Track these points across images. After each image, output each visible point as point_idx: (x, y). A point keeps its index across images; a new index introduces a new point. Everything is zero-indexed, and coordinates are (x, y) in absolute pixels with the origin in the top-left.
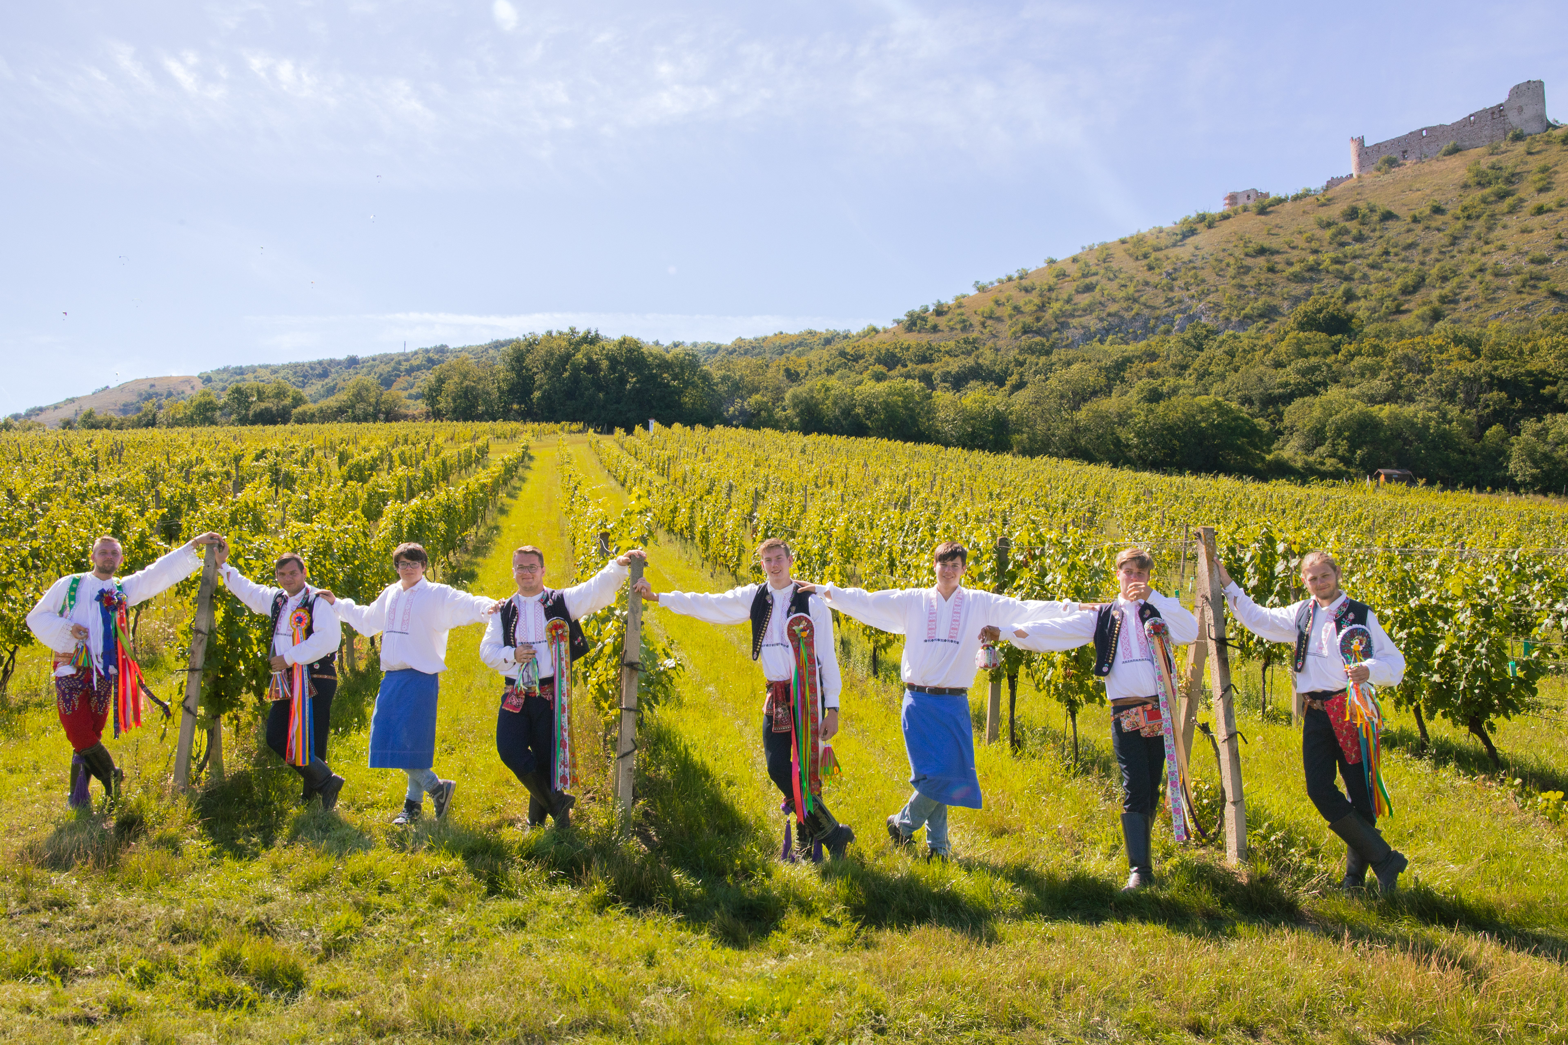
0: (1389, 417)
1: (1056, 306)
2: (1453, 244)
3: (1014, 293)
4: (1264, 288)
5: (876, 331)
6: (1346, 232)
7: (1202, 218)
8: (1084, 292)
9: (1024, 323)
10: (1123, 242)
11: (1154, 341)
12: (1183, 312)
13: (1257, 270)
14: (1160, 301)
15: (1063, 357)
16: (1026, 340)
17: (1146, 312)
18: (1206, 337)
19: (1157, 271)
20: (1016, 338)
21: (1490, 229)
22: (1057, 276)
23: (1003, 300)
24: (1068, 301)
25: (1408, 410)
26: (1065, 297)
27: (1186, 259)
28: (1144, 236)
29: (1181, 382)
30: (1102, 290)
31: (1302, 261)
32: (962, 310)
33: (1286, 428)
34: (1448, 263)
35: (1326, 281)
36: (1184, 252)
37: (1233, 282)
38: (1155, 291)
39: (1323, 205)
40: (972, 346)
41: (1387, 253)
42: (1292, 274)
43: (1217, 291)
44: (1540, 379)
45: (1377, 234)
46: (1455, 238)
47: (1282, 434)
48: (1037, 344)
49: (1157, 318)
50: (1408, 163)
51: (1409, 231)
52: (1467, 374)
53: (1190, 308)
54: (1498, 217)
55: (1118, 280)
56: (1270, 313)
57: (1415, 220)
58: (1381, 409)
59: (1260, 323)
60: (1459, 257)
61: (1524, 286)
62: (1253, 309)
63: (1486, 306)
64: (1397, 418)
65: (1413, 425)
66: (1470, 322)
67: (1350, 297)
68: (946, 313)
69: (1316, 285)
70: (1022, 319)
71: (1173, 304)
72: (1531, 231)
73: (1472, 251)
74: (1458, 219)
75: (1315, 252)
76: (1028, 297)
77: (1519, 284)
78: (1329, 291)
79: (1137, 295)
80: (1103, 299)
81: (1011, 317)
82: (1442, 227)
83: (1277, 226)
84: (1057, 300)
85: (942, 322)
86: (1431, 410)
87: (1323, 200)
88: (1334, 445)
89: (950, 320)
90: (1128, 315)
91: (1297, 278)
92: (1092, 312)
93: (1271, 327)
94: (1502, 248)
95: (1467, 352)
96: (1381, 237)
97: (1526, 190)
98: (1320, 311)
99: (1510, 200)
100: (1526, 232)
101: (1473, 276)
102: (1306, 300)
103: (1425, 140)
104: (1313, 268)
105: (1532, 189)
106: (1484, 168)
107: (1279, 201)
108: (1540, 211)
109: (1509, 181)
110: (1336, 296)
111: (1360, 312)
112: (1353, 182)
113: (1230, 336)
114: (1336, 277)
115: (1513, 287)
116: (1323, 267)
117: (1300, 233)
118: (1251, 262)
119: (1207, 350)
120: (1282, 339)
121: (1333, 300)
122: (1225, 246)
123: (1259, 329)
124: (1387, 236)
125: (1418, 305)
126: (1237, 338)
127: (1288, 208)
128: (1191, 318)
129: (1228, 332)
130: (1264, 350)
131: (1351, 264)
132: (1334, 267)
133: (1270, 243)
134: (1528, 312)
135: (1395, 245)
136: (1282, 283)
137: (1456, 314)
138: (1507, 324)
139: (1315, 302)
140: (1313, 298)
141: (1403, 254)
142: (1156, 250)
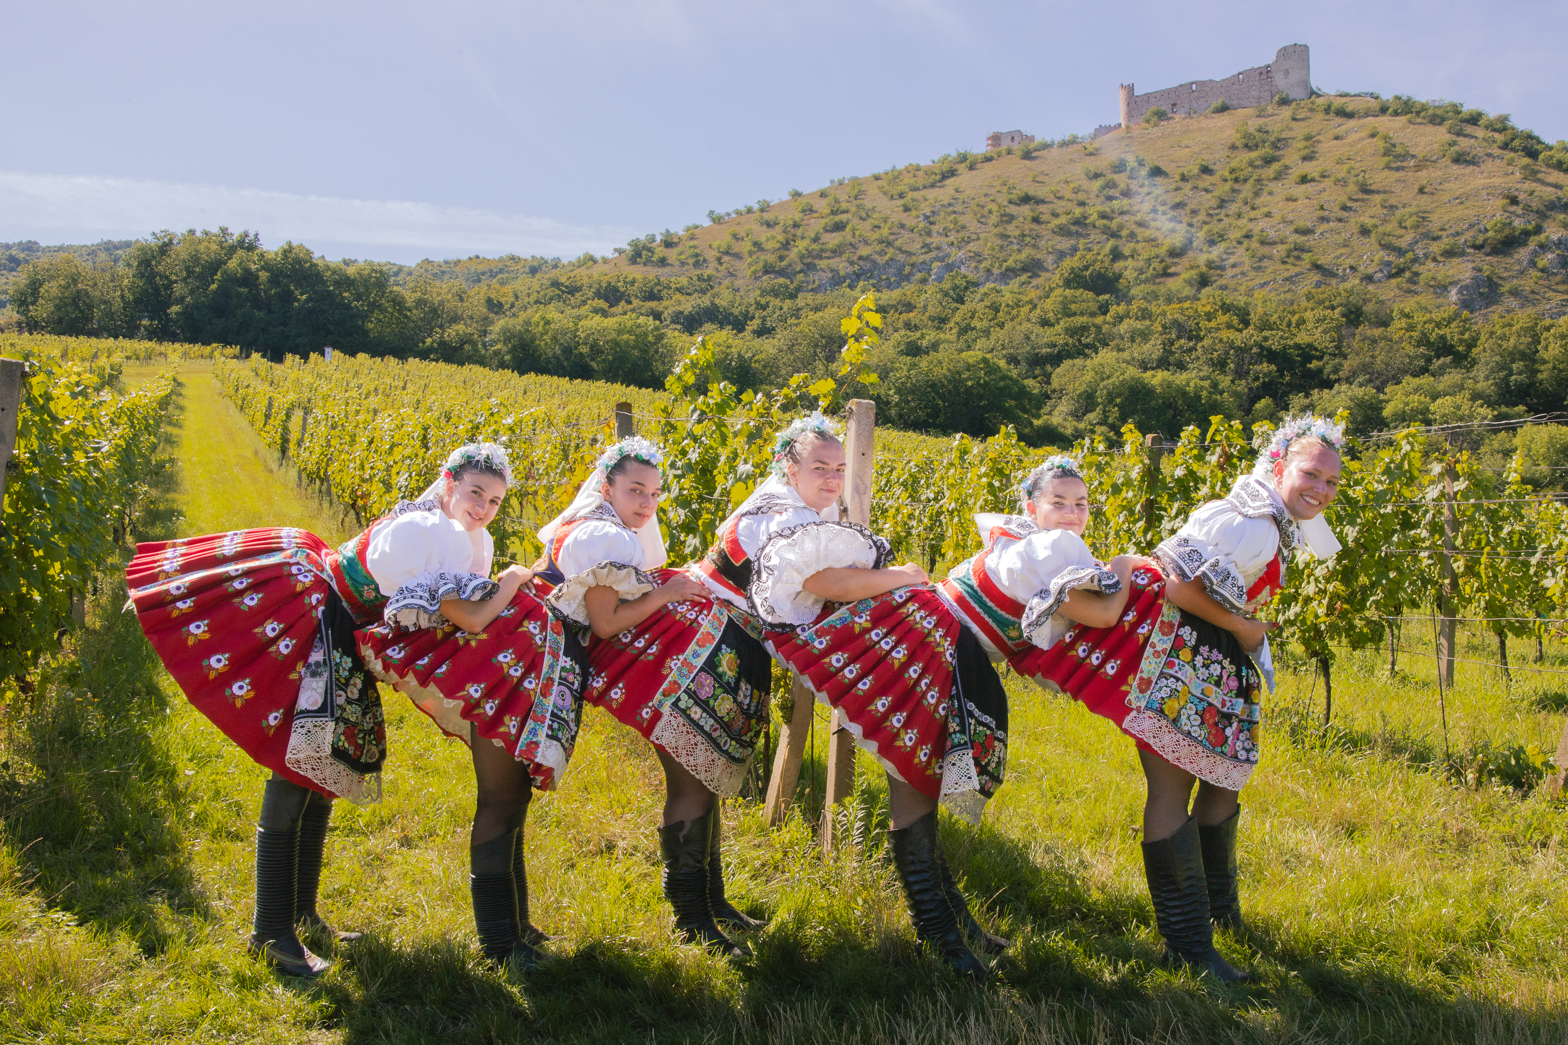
0: (1161, 385)
1: (802, 245)
2: (1220, 207)
3: (755, 227)
4: (1028, 239)
5: (592, 259)
6: (1112, 185)
7: (963, 158)
8: (832, 231)
9: (766, 262)
10: (877, 178)
11: (909, 289)
12: (941, 259)
13: (1021, 219)
14: (916, 247)
15: (810, 302)
16: (767, 281)
17: (901, 257)
18: (966, 288)
19: (914, 213)
20: (757, 278)
21: (1257, 194)
22: (803, 211)
23: (743, 234)
24: (816, 240)
25: (1180, 378)
26: (813, 235)
27: (946, 202)
28: (900, 173)
29: (942, 336)
30: (854, 230)
31: (1068, 213)
32: (695, 243)
33: (1054, 391)
34: (1217, 227)
35: (1092, 237)
36: (944, 194)
37: (996, 231)
38: (911, 235)
39: (1091, 154)
40: (707, 285)
41: (1154, 211)
42: (1058, 226)
43: (978, 239)
44: (1308, 353)
45: (1146, 190)
46: (1223, 201)
47: (1049, 397)
48: (780, 285)
49: (912, 264)
50: (1177, 117)
51: (1177, 189)
52: (1238, 343)
53: (948, 256)
54: (1265, 182)
55: (870, 221)
56: (1033, 268)
57: (1184, 178)
58: (1153, 376)
59: (1024, 277)
60: (1227, 221)
61: (1288, 256)
62: (1016, 261)
63: (1252, 274)
64: (1169, 386)
65: (1184, 394)
66: (1235, 290)
67: (1116, 255)
68: (676, 244)
69: (1082, 241)
70: (763, 257)
71: (930, 251)
72: (1296, 200)
73: (1239, 216)
74: (1226, 180)
75: (1082, 204)
76: (771, 233)
77: (1283, 254)
78: (1096, 248)
79: (891, 238)
80: (854, 241)
81: (751, 253)
82: (1211, 188)
83: (1042, 173)
84: (803, 238)
85: (672, 255)
86: (1202, 379)
87: (1090, 149)
88: (1104, 412)
89: (681, 253)
90: (881, 260)
91: (1063, 231)
92: (841, 254)
93: (1035, 282)
94: (1268, 215)
95: (1235, 321)
96: (1149, 194)
97: (1291, 157)
98: (1086, 268)
99: (1276, 166)
100: (1289, 199)
101: (1240, 243)
102: (1072, 255)
103: (1195, 94)
104: (1080, 222)
105: (1296, 157)
106: (1252, 130)
107: (1045, 146)
108: (1304, 180)
109: (1275, 146)
110: (1103, 253)
111: (1127, 274)
112: (1121, 132)
113: (992, 290)
114: (1103, 233)
115: (1278, 256)
116: (1088, 221)
117: (1067, 182)
118: (1015, 210)
119: (968, 303)
120: (1047, 295)
121: (1100, 257)
122: (989, 190)
123: (1022, 284)
124: (1156, 193)
125: (1185, 271)
126: (998, 291)
127: (1055, 154)
128: (949, 268)
129: (990, 285)
130: (1029, 306)
131: (1118, 220)
132: (1101, 222)
133: (1035, 191)
134: (1292, 283)
135: (1163, 204)
136: (1046, 235)
137: (1223, 281)
138: (1272, 295)
139: (1082, 258)
140: (1079, 254)
141: (1171, 213)
142: (913, 190)
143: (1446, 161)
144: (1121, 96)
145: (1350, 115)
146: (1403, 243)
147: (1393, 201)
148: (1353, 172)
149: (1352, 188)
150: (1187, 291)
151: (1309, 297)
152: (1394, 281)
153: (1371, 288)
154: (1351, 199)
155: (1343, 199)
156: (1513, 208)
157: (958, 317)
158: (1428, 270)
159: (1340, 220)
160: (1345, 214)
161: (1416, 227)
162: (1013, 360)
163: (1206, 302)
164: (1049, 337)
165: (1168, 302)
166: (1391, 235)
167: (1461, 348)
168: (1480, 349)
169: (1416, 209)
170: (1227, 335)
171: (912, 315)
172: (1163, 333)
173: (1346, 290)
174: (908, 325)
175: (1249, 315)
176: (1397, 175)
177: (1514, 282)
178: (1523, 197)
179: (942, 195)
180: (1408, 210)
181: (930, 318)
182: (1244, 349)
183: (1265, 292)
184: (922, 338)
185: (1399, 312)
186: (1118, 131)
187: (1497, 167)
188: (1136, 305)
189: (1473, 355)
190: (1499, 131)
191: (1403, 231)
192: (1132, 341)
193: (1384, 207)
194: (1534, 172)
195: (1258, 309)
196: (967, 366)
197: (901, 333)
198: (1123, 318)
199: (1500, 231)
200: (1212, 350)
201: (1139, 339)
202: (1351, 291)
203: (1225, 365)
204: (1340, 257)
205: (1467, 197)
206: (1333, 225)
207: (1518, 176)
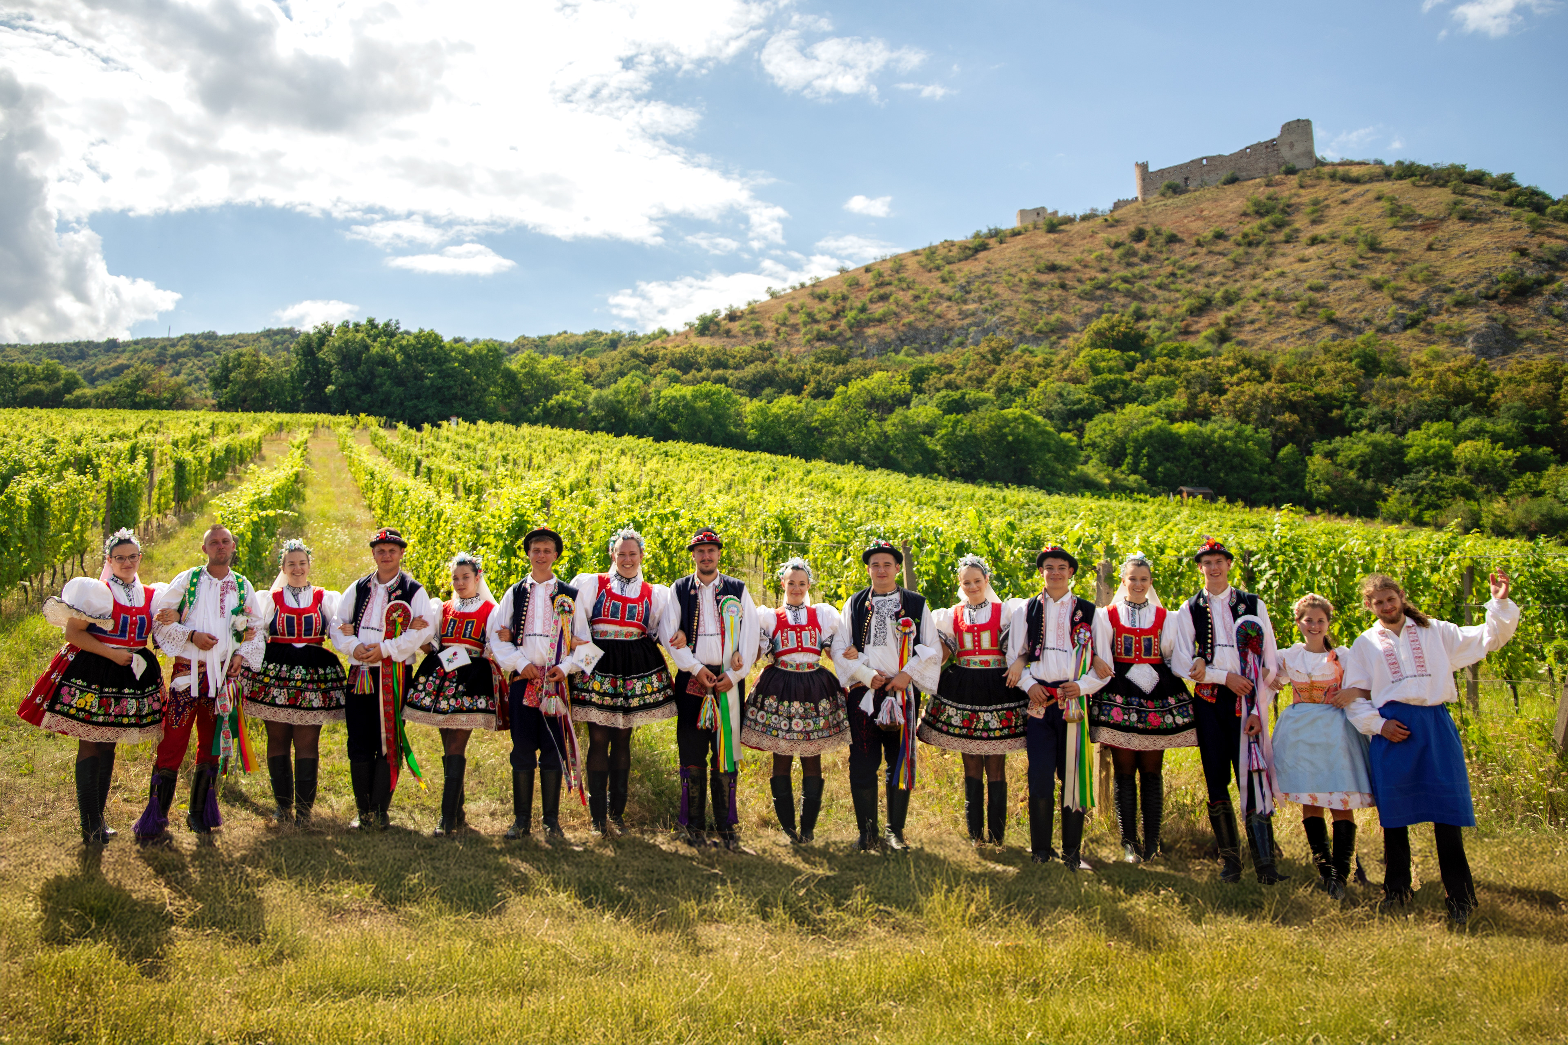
0: (1188, 435)
1: (850, 315)
2: (1236, 269)
3: (809, 301)
4: (1057, 304)
5: (666, 333)
6: (1134, 252)
7: (995, 234)
8: (877, 302)
9: (819, 331)
10: (916, 253)
11: (949, 353)
12: (977, 325)
13: (1049, 286)
14: (953, 314)
15: (859, 367)
16: (820, 348)
17: (940, 323)
18: (1002, 351)
19: (951, 284)
20: (811, 346)
21: (1270, 255)
22: (849, 285)
23: (797, 307)
24: (863, 310)
25: (1205, 429)
26: (859, 305)
27: (979, 273)
28: (937, 249)
29: (981, 395)
30: (897, 300)
31: (1091, 279)
32: (755, 316)
34: (1232, 287)
35: (1116, 300)
36: (978, 265)
37: (1026, 297)
38: (948, 303)
39: (1111, 226)
40: (767, 353)
41: (1173, 275)
42: (1083, 291)
43: (1010, 305)
44: (1328, 403)
45: (1164, 256)
46: (1238, 263)
48: (833, 352)
49: (951, 329)
50: (1190, 190)
51: (1193, 254)
53: (983, 321)
54: (1278, 245)
55: (911, 292)
56: (1062, 330)
57: (1199, 244)
58: (1180, 427)
60: (1242, 281)
61: (1304, 312)
62: (1045, 325)
63: (1269, 329)
64: (1194, 436)
65: (1209, 443)
66: (1255, 345)
67: (1139, 316)
68: (739, 318)
69: (1107, 304)
70: (816, 327)
71: (967, 317)
72: (1307, 261)
73: (1254, 277)
74: (1240, 245)
76: (822, 305)
77: (1299, 310)
78: (1120, 310)
79: (931, 307)
80: (897, 310)
81: (805, 324)
82: (1225, 252)
83: (1066, 244)
84: (851, 309)
87: (1110, 221)
89: (743, 326)
90: (923, 327)
92: (886, 322)
93: (1063, 342)
94: (1282, 274)
96: (1168, 259)
97: (1300, 221)
98: (1112, 328)
99: (1287, 230)
100: (1302, 260)
101: (1255, 300)
102: (1098, 317)
103: (1206, 168)
104: (1105, 286)
105: (1307, 221)
106: (1263, 198)
107: (1070, 221)
108: (1315, 241)
109: (1285, 212)
110: (1127, 315)
111: (1150, 332)
112: (1138, 204)
113: (1024, 351)
114: (1126, 296)
115: (1293, 312)
116: (1113, 285)
117: (1090, 252)
118: (1043, 278)
119: (1003, 364)
120: (1077, 355)
121: (1125, 318)
122: (1018, 261)
123: (1053, 345)
124: (1173, 258)
125: (1205, 329)
126: (1031, 352)
127: (1077, 227)
128: (985, 332)
129: (1023, 346)
130: (1060, 366)
131: (1140, 284)
132: (1123, 286)
133: (1061, 260)
134: (1309, 337)
135: (1181, 268)
136: (1073, 300)
137: (1242, 337)
138: (1291, 348)
139: (1107, 320)
140: (1104, 316)
141: (1189, 276)
142: (949, 263)
143: (1454, 218)
144: (1137, 173)
145: (1356, 181)
146: (1415, 296)
147: (1402, 258)
148: (1364, 233)
149: (1362, 248)
150: (1209, 347)
151: (1326, 350)
152: (1409, 332)
153: (1388, 338)
154: (1361, 257)
155: (1355, 257)
156: (1525, 260)
157: (994, 378)
158: (1442, 320)
159: (1351, 277)
160: (1355, 272)
161: (1426, 281)
162: (1048, 415)
163: (1227, 356)
164: (1080, 393)
165: (1191, 358)
166: (1402, 289)
167: (1483, 394)
168: (1499, 395)
169: (1425, 265)
170: (1249, 388)
171: (953, 376)
172: (1187, 388)
173: (1363, 343)
174: (949, 385)
175: (1268, 367)
176: (1405, 234)
177: (1530, 329)
178: (1533, 249)
179: (975, 267)
180: (1417, 266)
181: (970, 378)
182: (1266, 401)
183: (1284, 346)
184: (963, 397)
185: (1416, 361)
186: (1135, 204)
187: (1504, 223)
188: (1160, 361)
189: (1492, 400)
190: (1503, 189)
191: (1414, 286)
192: (1158, 395)
193: (1394, 263)
194: (1542, 226)
195: (1280, 362)
196: (1006, 422)
197: (943, 393)
198: (1149, 373)
199: (1512, 282)
200: (1235, 402)
201: (1165, 394)
202: (1367, 343)
203: (1248, 416)
204: (1354, 311)
205: (1476, 251)
206: (1346, 282)
207: (1526, 230)
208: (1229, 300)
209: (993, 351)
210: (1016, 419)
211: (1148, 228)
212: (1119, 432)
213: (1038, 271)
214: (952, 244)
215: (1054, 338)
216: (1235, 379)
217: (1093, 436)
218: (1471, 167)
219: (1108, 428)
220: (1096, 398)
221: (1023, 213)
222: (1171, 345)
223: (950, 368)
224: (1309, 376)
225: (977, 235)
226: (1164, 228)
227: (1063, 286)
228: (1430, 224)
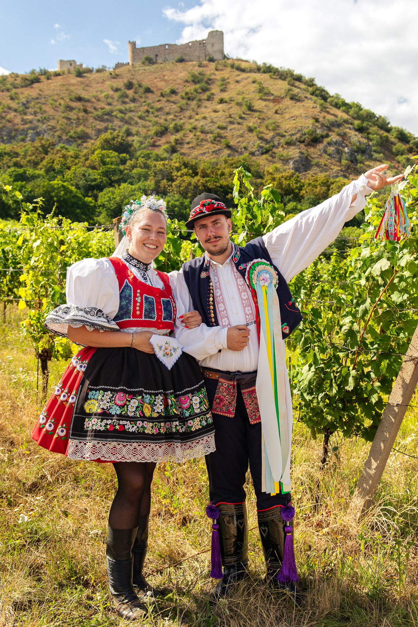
2: (181, 112)
4: (81, 121)
6: (126, 95)
7: (45, 73)
11: (15, 145)
12: (33, 129)
13: (77, 110)
14: (18, 120)
17: (9, 126)
18: (49, 146)
19: (16, 101)
21: (199, 106)
27: (34, 96)
28: (7, 77)
31: (102, 109)
34: (178, 122)
35: (116, 123)
37: (63, 115)
38: (14, 114)
39: (114, 78)
41: (148, 111)
42: (97, 115)
43: (54, 119)
45: (143, 100)
46: (182, 109)
47: (97, 208)
49: (16, 130)
50: (159, 62)
53: (37, 127)
54: (203, 101)
56: (84, 137)
57: (162, 95)
60: (184, 119)
61: (215, 140)
62: (75, 133)
63: (197, 148)
66: (190, 156)
67: (129, 133)
69: (110, 124)
71: (26, 123)
72: (218, 112)
73: (190, 118)
74: (183, 98)
77: (212, 138)
78: (118, 129)
79: (4, 114)
82: (176, 102)
83: (88, 85)
87: (113, 75)
93: (85, 145)
94: (205, 118)
95: (190, 172)
96: (145, 102)
97: (215, 89)
98: (113, 139)
99: (208, 93)
100: (215, 111)
101: (191, 131)
102: (106, 132)
103: (167, 51)
104: (109, 114)
105: (218, 90)
106: (196, 73)
107: (90, 71)
108: (222, 101)
109: (207, 83)
110: (122, 132)
111: (134, 143)
112: (130, 67)
113: (62, 148)
114: (121, 121)
115: (209, 140)
116: (113, 114)
117: (102, 92)
118: (73, 104)
119: (50, 154)
120: (93, 153)
121: (121, 134)
122: (58, 92)
123: (79, 145)
124: (148, 102)
125: (164, 143)
126: (66, 149)
127: (94, 76)
128: (38, 134)
129: (61, 145)
130: (84, 158)
131: (129, 115)
132: (120, 115)
133: (84, 95)
134: (216, 154)
135: (152, 108)
136: (91, 120)
137: (183, 151)
138: (208, 159)
139: (111, 133)
140: (109, 131)
141: (156, 113)
142: (15, 88)
143: (288, 99)
144: (129, 48)
145: (243, 71)
146: (268, 137)
147: (263, 116)
148: (246, 100)
149: (244, 108)
150: (166, 155)
151: (226, 162)
152: (264, 156)
153: (254, 158)
154: (244, 113)
155: (241, 113)
156: (317, 124)
157: (44, 163)
158: (279, 151)
159: (239, 124)
160: (241, 121)
161: (274, 130)
162: (77, 187)
163: (175, 161)
164: (96, 175)
165: (156, 160)
166: (262, 133)
167: (297, 191)
168: (304, 192)
169: (274, 121)
170: (187, 179)
171: (18, 159)
172: (155, 177)
173: (243, 159)
174: (16, 165)
175: (197, 169)
176: (265, 103)
177: (317, 160)
178: (321, 119)
179: (33, 92)
180: (270, 121)
181: (29, 161)
182: (196, 187)
183: (204, 158)
184: (25, 172)
185: (268, 171)
186: (128, 67)
187: (309, 104)
188: (141, 160)
189: (301, 194)
190: (310, 86)
191: (268, 131)
192: (139, 180)
193: (259, 118)
194: (325, 108)
195: (201, 166)
196: (53, 188)
197: (13, 169)
198: (134, 167)
199: (311, 135)
200: (180, 186)
201: (143, 179)
202: (245, 160)
203: (187, 194)
204: (239, 142)
205: (297, 117)
206: (235, 126)
207: (319, 109)
208: (177, 129)
209: (43, 146)
210: (59, 188)
211: (135, 82)
212: (118, 199)
213: (71, 100)
214: (17, 76)
215: (79, 142)
216: (179, 174)
217: (103, 200)
218: (296, 72)
219: (112, 196)
220: (104, 178)
221: (62, 62)
222: (146, 152)
223: (17, 155)
224: (217, 175)
225: (33, 72)
226: (143, 83)
227: (85, 111)
228: (277, 100)
